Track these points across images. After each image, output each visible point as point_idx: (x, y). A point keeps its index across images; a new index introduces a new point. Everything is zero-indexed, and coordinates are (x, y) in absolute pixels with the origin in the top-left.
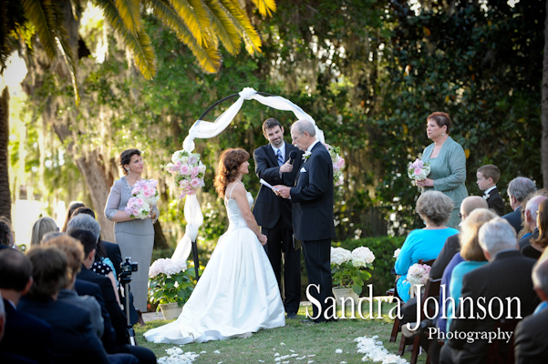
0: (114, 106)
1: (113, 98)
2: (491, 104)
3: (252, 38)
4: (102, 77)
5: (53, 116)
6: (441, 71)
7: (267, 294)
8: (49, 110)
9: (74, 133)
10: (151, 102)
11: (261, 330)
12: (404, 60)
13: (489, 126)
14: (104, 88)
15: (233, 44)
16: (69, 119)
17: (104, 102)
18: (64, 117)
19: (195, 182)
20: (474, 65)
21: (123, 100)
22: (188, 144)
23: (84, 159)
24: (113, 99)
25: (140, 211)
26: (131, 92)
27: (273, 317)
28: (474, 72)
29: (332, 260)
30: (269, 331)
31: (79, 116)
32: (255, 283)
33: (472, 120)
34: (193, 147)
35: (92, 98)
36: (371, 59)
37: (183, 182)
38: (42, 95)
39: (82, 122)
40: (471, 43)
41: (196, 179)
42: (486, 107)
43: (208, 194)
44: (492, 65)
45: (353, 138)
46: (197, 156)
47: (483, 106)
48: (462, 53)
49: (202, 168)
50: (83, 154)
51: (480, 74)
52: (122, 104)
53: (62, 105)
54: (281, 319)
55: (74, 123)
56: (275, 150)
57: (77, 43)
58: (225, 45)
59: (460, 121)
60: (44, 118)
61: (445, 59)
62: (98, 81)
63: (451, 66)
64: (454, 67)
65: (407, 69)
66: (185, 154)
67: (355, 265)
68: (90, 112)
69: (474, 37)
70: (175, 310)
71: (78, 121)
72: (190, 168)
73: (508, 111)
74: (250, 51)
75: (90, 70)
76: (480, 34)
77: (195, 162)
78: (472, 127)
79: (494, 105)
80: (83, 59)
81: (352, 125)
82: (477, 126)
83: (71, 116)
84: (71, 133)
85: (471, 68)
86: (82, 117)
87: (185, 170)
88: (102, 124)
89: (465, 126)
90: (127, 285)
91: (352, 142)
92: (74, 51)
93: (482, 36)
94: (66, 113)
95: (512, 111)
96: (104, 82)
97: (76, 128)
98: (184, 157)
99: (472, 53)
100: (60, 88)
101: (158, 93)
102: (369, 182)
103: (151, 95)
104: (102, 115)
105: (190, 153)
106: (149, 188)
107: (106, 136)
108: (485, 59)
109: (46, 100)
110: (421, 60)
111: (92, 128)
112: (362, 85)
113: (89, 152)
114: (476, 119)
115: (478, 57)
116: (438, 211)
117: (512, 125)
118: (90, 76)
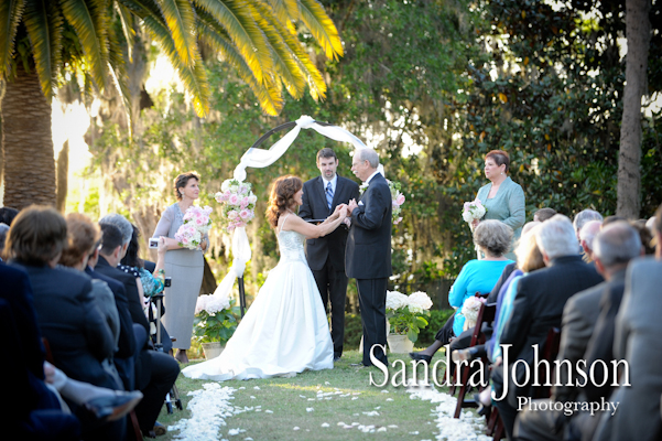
0: (175, 160)
1: (174, 151)
2: (567, 175)
3: (317, 82)
4: (164, 130)
5: (111, 166)
6: (516, 139)
7: (316, 334)
8: (107, 161)
9: (132, 186)
10: (210, 154)
11: (307, 371)
12: (478, 126)
13: (564, 198)
14: (166, 141)
15: (297, 87)
16: (128, 172)
17: (165, 156)
18: (123, 170)
19: (245, 214)
20: (551, 135)
21: (184, 154)
22: (240, 173)
23: (141, 214)
24: (174, 153)
25: (191, 240)
26: (193, 145)
27: (320, 358)
28: (550, 142)
29: (387, 304)
30: (314, 372)
31: (138, 169)
32: (303, 320)
33: (546, 191)
34: (244, 176)
35: (152, 151)
36: (445, 127)
37: (232, 213)
38: (101, 145)
39: (141, 175)
40: (548, 111)
41: (246, 210)
42: (561, 179)
43: (268, 258)
44: (569, 135)
45: (423, 205)
46: (248, 186)
47: (558, 177)
48: (538, 122)
49: (253, 198)
50: (141, 208)
51: (557, 143)
52: (184, 158)
53: (121, 157)
54: (328, 361)
55: (133, 176)
56: (326, 182)
57: (139, 93)
58: (288, 88)
59: (534, 191)
60: (102, 170)
61: (521, 127)
62: (160, 133)
63: (527, 134)
64: (530, 137)
65: (481, 136)
66: (235, 183)
67: (411, 311)
68: (150, 165)
69: (551, 105)
70: (218, 350)
71: (137, 174)
72: (240, 199)
73: (583, 182)
74: (315, 97)
75: (151, 121)
76: (558, 102)
77: (245, 192)
78: (546, 198)
79: (570, 177)
80: (145, 111)
81: (422, 191)
82: (551, 197)
83: (130, 169)
84: (128, 186)
85: (547, 138)
86: (141, 169)
87: (234, 200)
88: (162, 178)
89: (538, 197)
90: (159, 301)
91: (420, 210)
92: (136, 102)
93: (560, 104)
94: (125, 164)
95: (587, 182)
96: (166, 135)
97: (134, 181)
98: (233, 186)
99: (549, 121)
100: (120, 139)
101: (219, 146)
102: (437, 253)
103: (211, 148)
104: (162, 168)
105: (240, 182)
106: (202, 216)
107: (165, 191)
108: (562, 129)
109: (106, 150)
110: (497, 127)
111: (151, 182)
112: (436, 154)
113: (147, 207)
114: (550, 190)
115: (555, 126)
116: (499, 242)
117: (587, 197)
118: (151, 127)
